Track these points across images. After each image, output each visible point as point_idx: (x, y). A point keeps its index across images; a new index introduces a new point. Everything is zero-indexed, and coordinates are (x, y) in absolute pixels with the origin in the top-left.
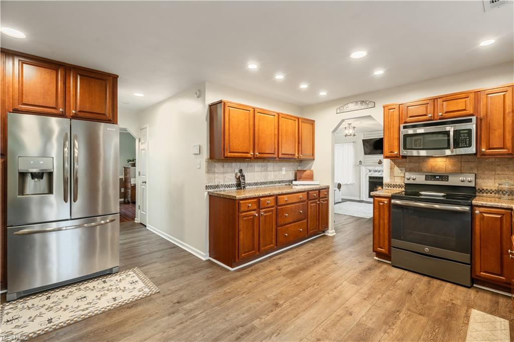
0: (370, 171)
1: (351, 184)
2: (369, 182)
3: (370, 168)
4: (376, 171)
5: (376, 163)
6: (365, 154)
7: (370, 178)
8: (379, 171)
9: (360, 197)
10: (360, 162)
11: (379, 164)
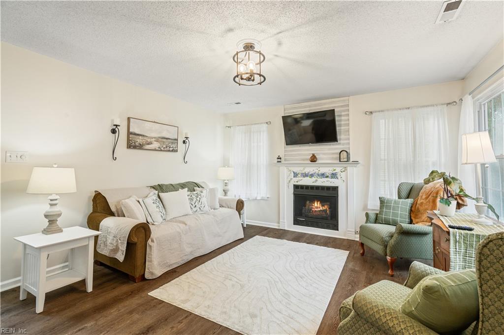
0: (296, 175)
1: (262, 199)
2: (294, 194)
3: (297, 169)
4: (305, 175)
5: (307, 160)
6: (287, 145)
7: (296, 187)
8: (312, 176)
9: (279, 223)
10: (279, 158)
11: (311, 161)
